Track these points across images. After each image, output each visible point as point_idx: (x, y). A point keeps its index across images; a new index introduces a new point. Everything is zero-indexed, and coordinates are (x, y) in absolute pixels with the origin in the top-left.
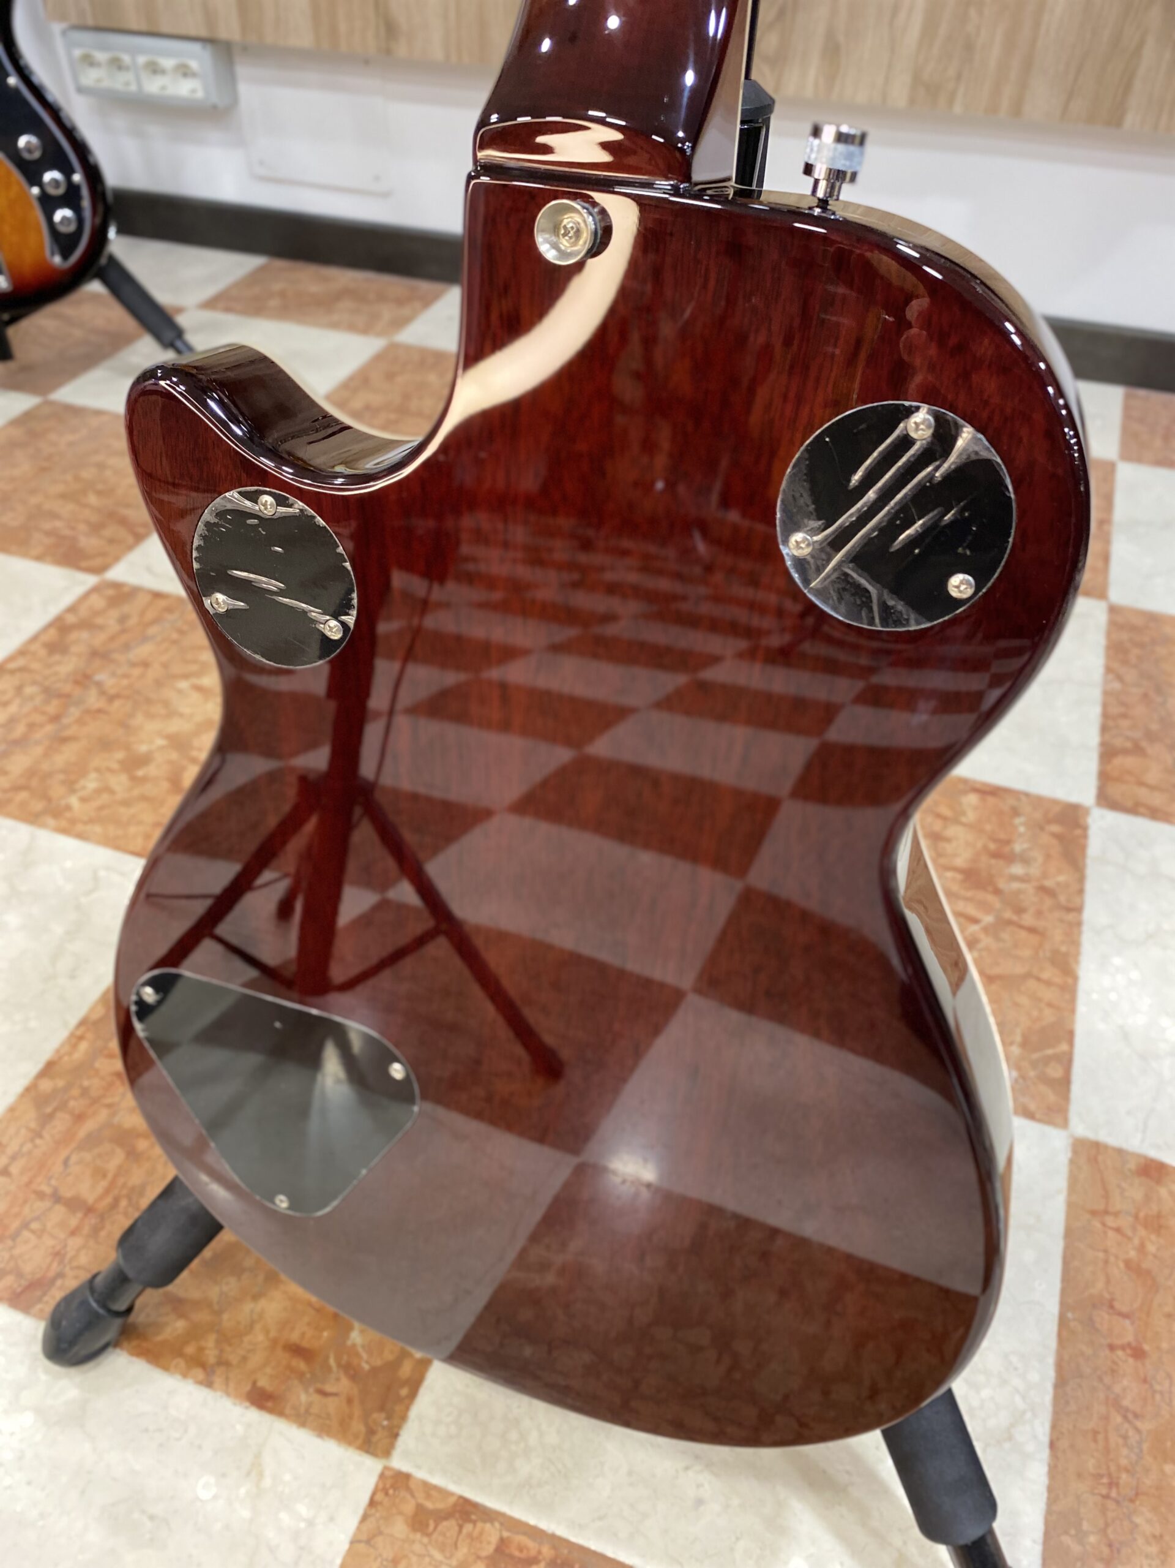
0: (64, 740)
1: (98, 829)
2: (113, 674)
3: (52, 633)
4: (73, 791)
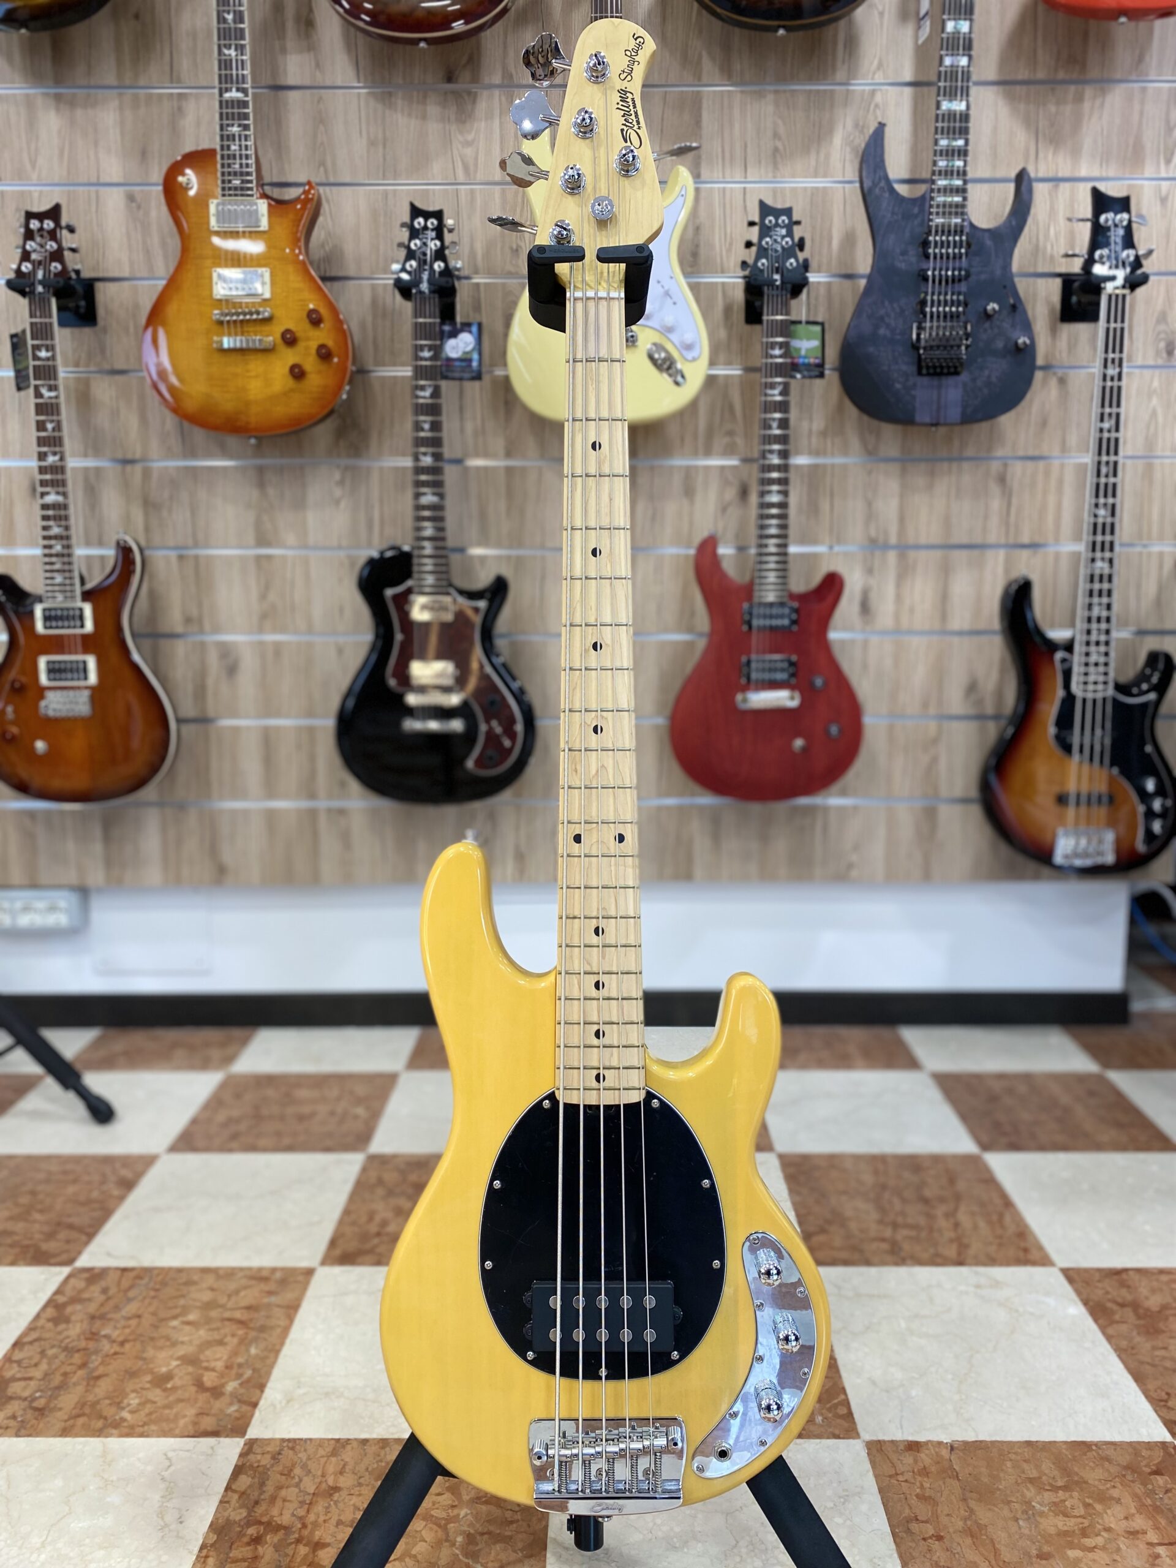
0: (98, 1378)
1: (153, 1427)
2: (115, 1328)
3: (51, 1312)
4: (123, 1409)
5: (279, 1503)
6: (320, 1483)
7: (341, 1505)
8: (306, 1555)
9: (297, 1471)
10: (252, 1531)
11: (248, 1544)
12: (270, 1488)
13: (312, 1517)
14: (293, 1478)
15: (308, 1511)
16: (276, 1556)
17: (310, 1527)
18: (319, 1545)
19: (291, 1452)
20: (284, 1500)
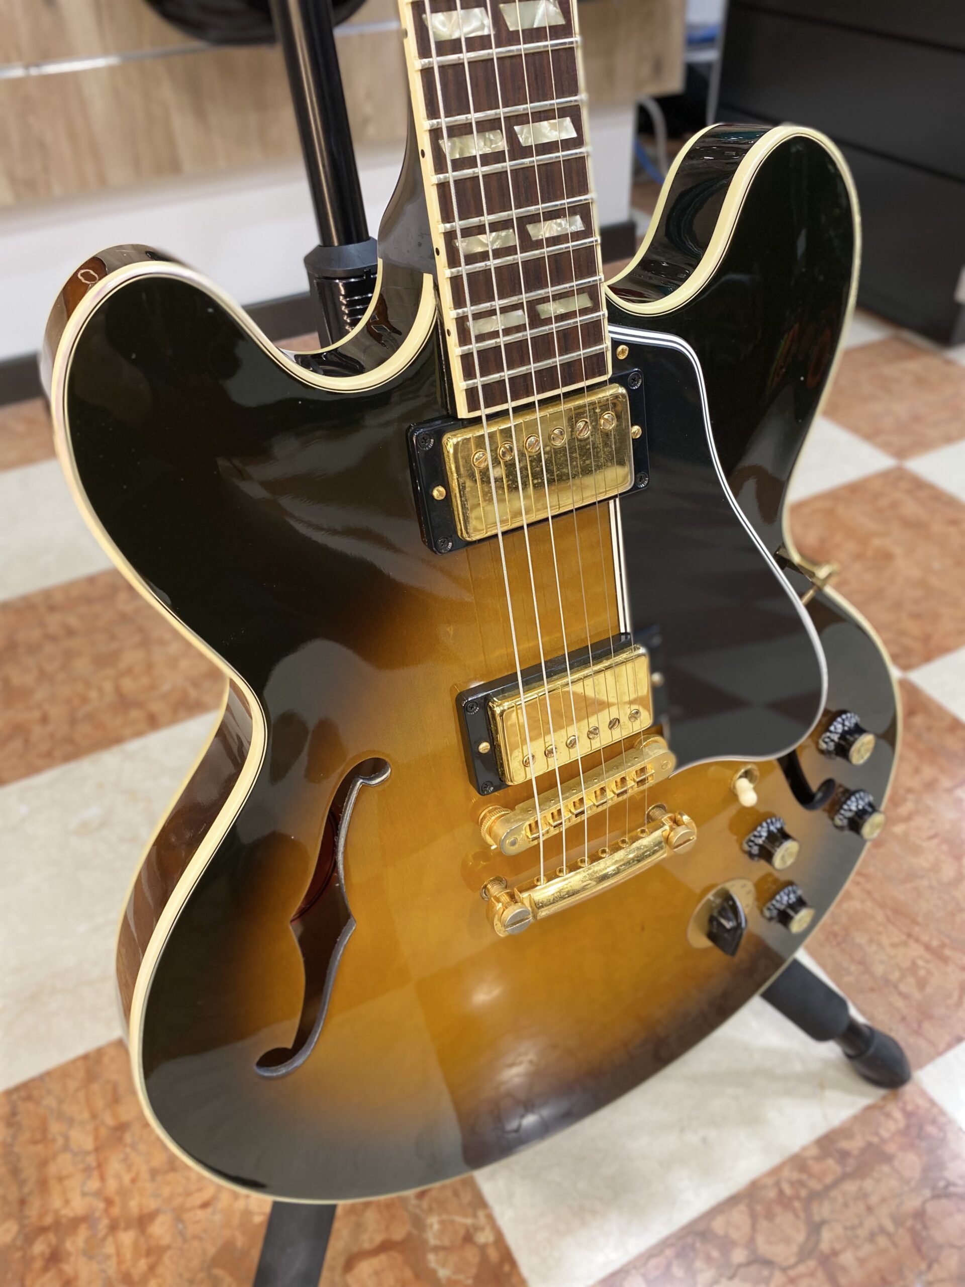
5: (54, 1186)
6: (96, 1129)
7: (142, 1147)
8: (136, 1245)
9: (55, 1128)
10: (39, 1247)
11: (45, 1269)
12: (30, 1172)
13: (112, 1185)
14: (54, 1140)
15: (102, 1178)
16: (95, 1267)
17: (117, 1200)
18: (143, 1221)
19: (30, 1106)
20: (60, 1179)
